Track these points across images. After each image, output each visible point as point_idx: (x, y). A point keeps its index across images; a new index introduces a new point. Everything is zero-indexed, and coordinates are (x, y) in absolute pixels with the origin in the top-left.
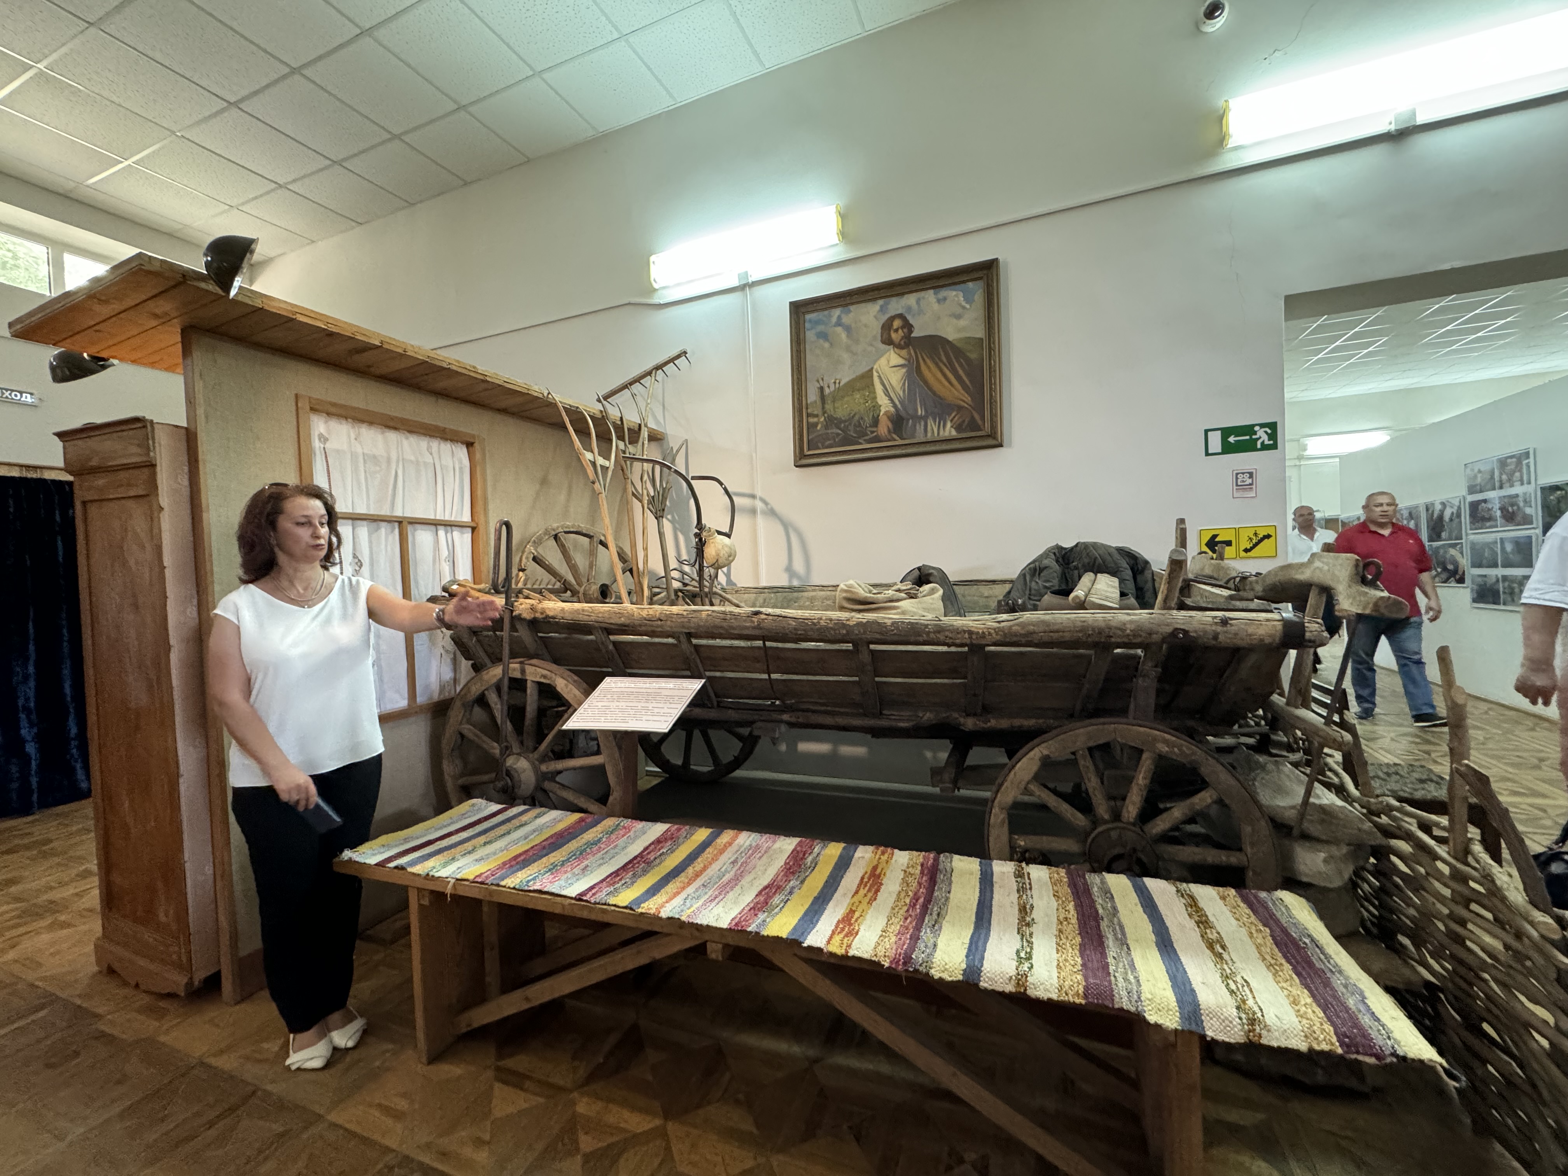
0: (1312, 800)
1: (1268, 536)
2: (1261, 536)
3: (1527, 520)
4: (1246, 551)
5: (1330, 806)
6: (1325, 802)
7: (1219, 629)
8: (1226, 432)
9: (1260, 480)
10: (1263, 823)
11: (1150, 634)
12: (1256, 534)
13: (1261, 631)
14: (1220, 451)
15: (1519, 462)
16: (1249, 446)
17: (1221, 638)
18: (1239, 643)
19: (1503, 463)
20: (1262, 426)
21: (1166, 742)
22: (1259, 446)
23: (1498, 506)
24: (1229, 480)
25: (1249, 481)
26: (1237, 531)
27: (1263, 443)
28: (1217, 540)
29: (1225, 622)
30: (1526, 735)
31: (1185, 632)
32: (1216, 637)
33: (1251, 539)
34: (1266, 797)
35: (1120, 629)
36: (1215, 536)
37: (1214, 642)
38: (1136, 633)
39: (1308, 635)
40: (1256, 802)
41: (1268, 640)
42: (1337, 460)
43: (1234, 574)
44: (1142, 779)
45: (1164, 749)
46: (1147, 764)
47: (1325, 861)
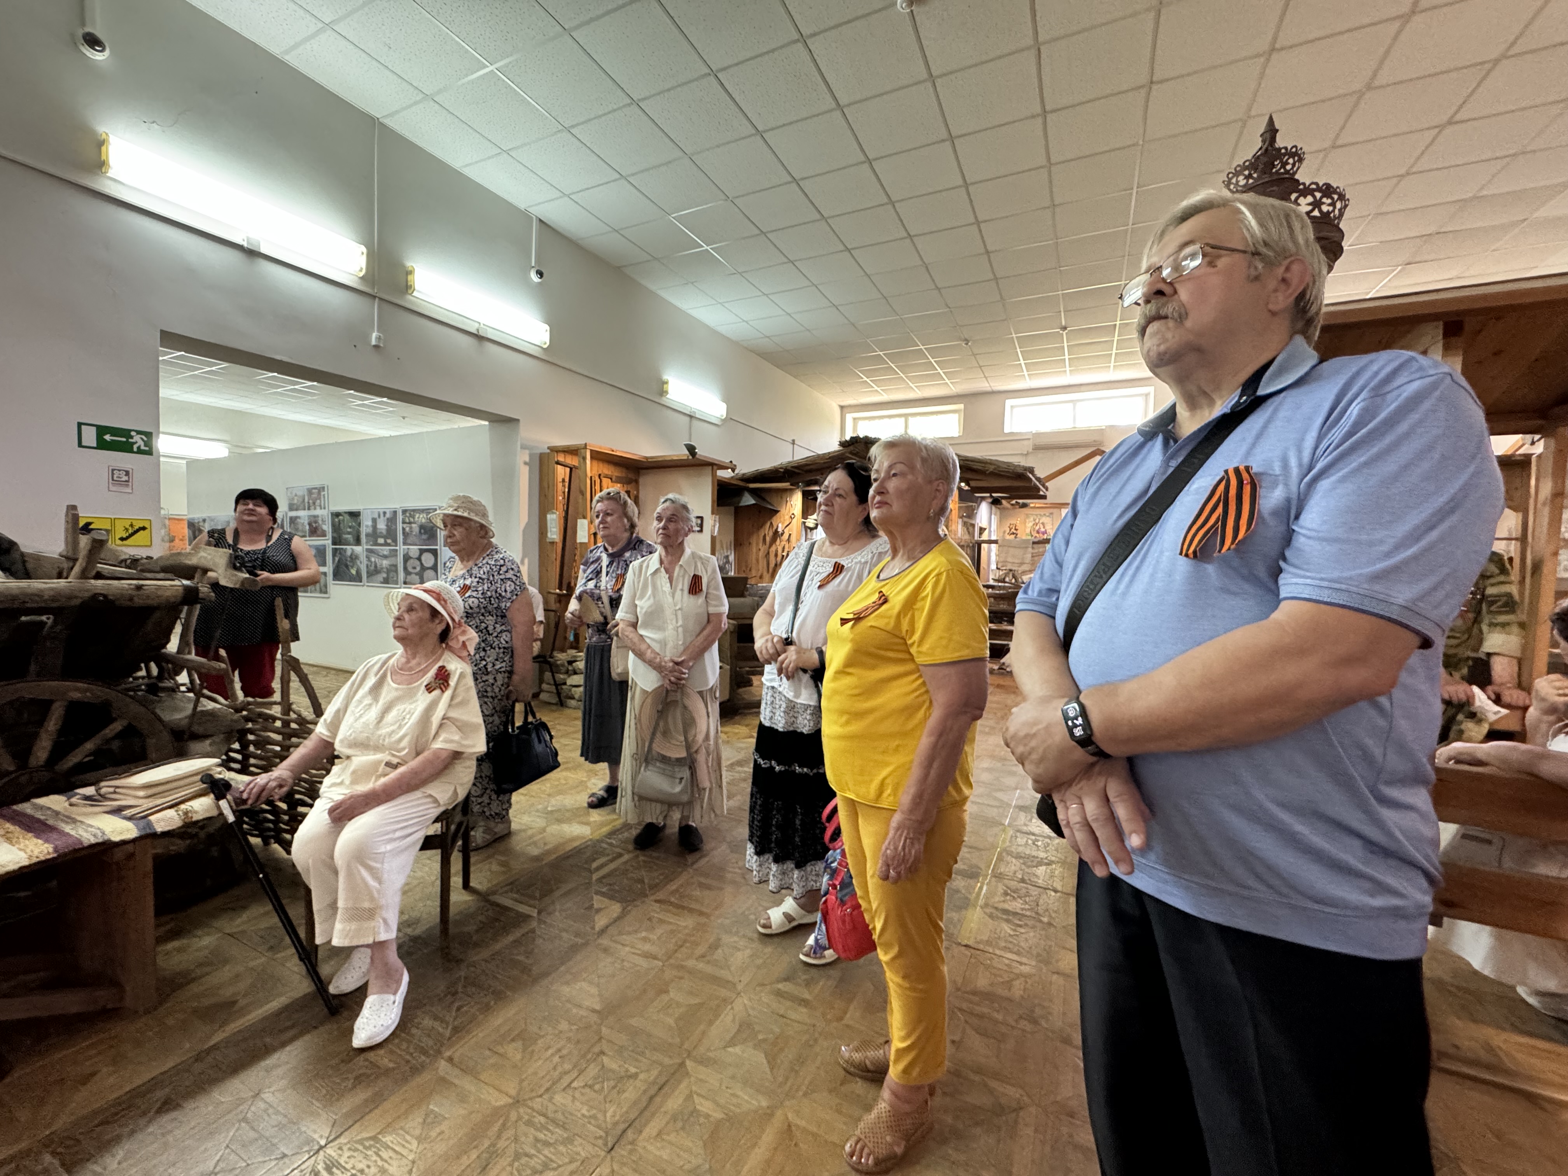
0: (199, 709)
1: (144, 528)
2: (136, 527)
3: (324, 534)
4: (122, 539)
5: (213, 710)
6: (209, 707)
7: (134, 593)
8: (101, 430)
9: (136, 477)
10: (165, 733)
11: (70, 598)
12: (132, 525)
13: (168, 593)
14: (95, 445)
15: (319, 493)
16: (126, 447)
17: (136, 599)
18: (150, 602)
19: (310, 491)
20: (139, 432)
21: (77, 689)
22: (135, 449)
23: (306, 522)
24: (105, 475)
25: (125, 478)
26: (113, 521)
27: (139, 448)
28: (91, 527)
29: (139, 588)
30: (323, 679)
31: (105, 596)
32: (131, 599)
33: (127, 530)
34: (167, 716)
35: (38, 596)
36: (90, 524)
37: (129, 603)
38: (54, 599)
39: (201, 595)
40: (160, 720)
41: (173, 600)
42: (184, 462)
43: (123, 557)
44: (52, 725)
45: (76, 695)
46: (57, 713)
47: (210, 745)
